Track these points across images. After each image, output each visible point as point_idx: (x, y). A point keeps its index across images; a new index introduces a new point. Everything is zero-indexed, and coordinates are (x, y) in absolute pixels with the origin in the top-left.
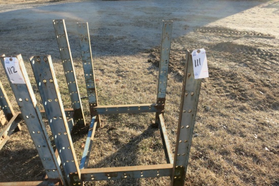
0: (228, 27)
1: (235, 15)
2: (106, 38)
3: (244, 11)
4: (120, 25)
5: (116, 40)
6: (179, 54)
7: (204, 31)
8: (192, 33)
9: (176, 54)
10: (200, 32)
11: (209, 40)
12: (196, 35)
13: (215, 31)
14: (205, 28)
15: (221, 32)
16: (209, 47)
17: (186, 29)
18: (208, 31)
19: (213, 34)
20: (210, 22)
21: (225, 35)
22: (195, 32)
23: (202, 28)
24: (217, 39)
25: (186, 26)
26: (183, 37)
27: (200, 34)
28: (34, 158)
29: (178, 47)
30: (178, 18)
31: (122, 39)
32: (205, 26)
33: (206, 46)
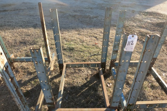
0: (159, 12)
1: (160, 5)
2: (86, 16)
3: (165, 2)
4: (91, 9)
5: (93, 18)
6: (136, 29)
7: (145, 14)
8: (138, 15)
9: (134, 29)
10: (143, 15)
11: (151, 20)
12: (141, 17)
13: (152, 15)
14: (146, 13)
15: (156, 15)
16: (152, 25)
17: (133, 13)
18: (148, 14)
19: (151, 16)
20: (147, 9)
21: (159, 17)
22: (140, 15)
23: (143, 12)
24: (155, 20)
25: (133, 11)
26: (134, 18)
27: (144, 16)
28: (82, 92)
29: (133, 24)
30: (126, 5)
31: (96, 17)
32: (145, 11)
33: (151, 24)
